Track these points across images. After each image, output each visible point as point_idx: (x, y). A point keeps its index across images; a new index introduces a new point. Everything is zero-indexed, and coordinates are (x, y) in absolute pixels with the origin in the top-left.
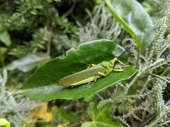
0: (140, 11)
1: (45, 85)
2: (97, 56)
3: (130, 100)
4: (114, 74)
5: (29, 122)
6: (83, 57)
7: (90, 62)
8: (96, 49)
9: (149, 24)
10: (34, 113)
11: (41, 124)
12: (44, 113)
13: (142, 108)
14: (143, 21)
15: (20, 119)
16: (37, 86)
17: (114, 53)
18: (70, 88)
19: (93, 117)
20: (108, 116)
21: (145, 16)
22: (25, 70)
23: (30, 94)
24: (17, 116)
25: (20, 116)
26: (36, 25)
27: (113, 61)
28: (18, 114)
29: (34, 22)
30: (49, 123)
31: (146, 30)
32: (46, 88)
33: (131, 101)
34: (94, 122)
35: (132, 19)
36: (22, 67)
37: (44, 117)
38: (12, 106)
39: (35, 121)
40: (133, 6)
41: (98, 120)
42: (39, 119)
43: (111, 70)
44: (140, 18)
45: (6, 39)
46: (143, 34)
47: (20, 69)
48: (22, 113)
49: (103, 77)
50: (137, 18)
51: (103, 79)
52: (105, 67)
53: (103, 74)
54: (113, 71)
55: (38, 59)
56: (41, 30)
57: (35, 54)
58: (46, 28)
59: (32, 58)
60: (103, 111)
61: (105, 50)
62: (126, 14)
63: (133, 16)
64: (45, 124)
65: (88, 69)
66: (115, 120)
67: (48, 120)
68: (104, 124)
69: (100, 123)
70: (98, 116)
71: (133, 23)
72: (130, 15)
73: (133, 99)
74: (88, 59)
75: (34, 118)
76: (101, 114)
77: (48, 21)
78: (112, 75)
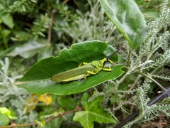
0: (135, 10)
1: (40, 79)
2: (88, 55)
3: (119, 95)
4: (103, 73)
5: (30, 105)
6: (75, 56)
7: (82, 61)
8: (87, 49)
9: (142, 25)
10: (35, 97)
11: (42, 106)
12: (44, 97)
13: (130, 103)
14: (137, 20)
15: (21, 103)
16: (33, 80)
17: (105, 52)
18: (62, 83)
19: (86, 107)
20: (99, 107)
21: (139, 16)
22: (26, 56)
23: (27, 86)
24: (19, 100)
25: (21, 99)
26: (37, 11)
27: (103, 61)
28: (20, 97)
29: (35, 8)
30: (49, 106)
31: (139, 30)
32: (42, 82)
33: (121, 96)
34: (87, 112)
35: (126, 18)
36: (23, 53)
37: (44, 101)
38: (13, 91)
39: (36, 104)
40: (129, 4)
41: (90, 110)
42: (39, 102)
43: (100, 69)
44: (134, 17)
45: (9, 21)
46: (135, 34)
47: (22, 55)
48: (24, 97)
49: (92, 75)
50: (131, 17)
51: (92, 77)
52: (95, 67)
53: (92, 73)
54: (102, 70)
55: (39, 46)
56: (42, 17)
57: (37, 41)
58: (46, 15)
59: (34, 45)
60: (95, 102)
61: (96, 50)
62: (121, 13)
63: (127, 15)
64: (45, 106)
65: (80, 67)
66: (106, 112)
67: (48, 103)
68: (95, 114)
69: (92, 113)
70: (91, 106)
71: (126, 22)
72: (124, 14)
73: (122, 94)
74: (80, 58)
75: (34, 101)
76: (93, 104)
77: (49, 8)
78: (101, 74)
